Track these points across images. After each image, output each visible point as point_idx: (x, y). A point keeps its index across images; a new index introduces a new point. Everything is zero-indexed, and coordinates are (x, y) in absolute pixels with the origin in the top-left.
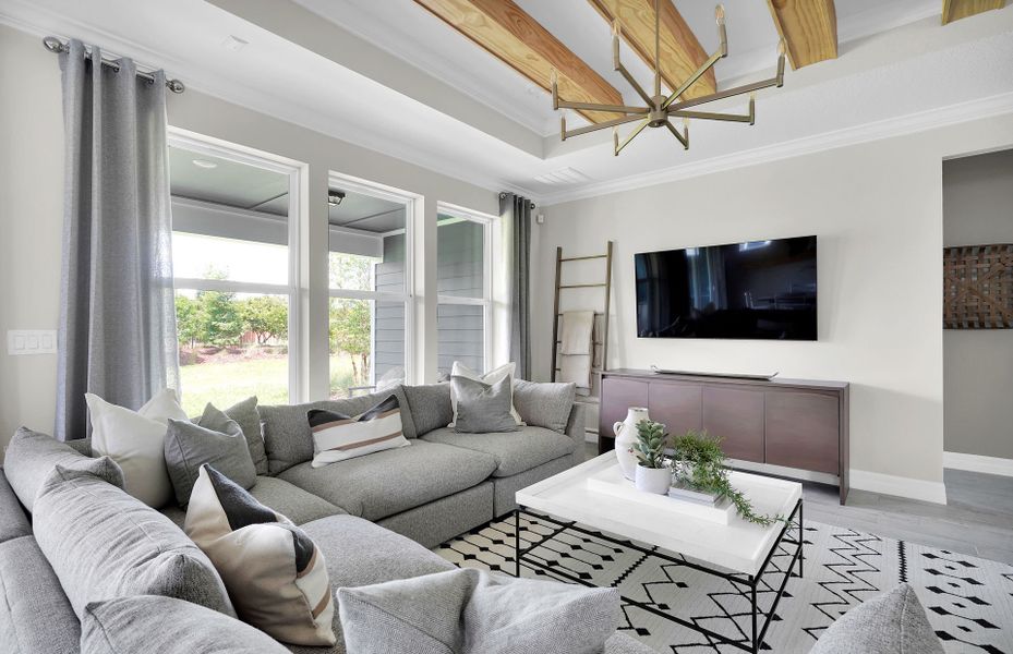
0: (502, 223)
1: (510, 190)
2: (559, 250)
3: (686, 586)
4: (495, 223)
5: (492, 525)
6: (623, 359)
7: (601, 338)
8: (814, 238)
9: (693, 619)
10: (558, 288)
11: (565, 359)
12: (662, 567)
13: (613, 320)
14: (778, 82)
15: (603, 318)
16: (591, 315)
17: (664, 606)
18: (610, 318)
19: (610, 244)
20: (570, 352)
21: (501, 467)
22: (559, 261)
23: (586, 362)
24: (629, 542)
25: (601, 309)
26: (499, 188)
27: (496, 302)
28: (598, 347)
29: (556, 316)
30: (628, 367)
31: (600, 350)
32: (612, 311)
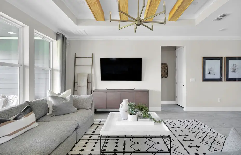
0: (57, 43)
1: (60, 32)
2: (75, 54)
3: (139, 143)
4: (54, 42)
5: (76, 145)
6: (96, 86)
7: (90, 81)
8: (141, 58)
9: (146, 150)
10: (75, 66)
11: (79, 88)
12: (130, 140)
13: (93, 76)
14: (165, 23)
15: (91, 75)
16: (87, 74)
17: (138, 150)
18: (93, 75)
19: (92, 54)
20: (80, 85)
21: (79, 125)
22: (76, 58)
23: (86, 88)
24: (118, 136)
25: (90, 72)
26: (56, 31)
27: (54, 69)
28: (89, 84)
29: (75, 74)
30: (97, 89)
31: (90, 84)
32: (93, 73)
